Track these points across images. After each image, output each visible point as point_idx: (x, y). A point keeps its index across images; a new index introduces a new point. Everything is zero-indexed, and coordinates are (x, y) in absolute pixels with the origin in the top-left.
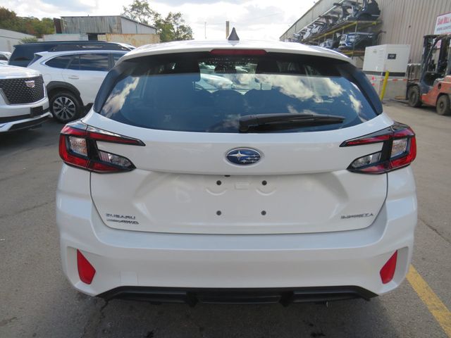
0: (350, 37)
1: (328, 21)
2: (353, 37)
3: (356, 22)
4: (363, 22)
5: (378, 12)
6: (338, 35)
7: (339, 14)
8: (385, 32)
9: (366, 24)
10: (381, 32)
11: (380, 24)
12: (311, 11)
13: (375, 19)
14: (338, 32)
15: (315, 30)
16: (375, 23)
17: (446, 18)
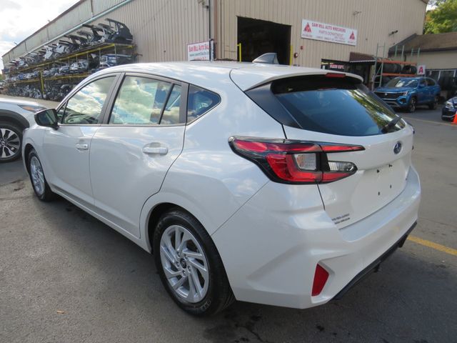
0: (110, 58)
1: (74, 41)
2: (115, 58)
3: (114, 45)
4: (120, 45)
5: (131, 37)
6: (94, 56)
7: (87, 35)
8: (141, 55)
9: (122, 46)
10: (137, 55)
11: (135, 47)
12: (46, 29)
13: (129, 42)
14: (93, 53)
15: (60, 50)
16: (131, 46)
17: (195, 47)
